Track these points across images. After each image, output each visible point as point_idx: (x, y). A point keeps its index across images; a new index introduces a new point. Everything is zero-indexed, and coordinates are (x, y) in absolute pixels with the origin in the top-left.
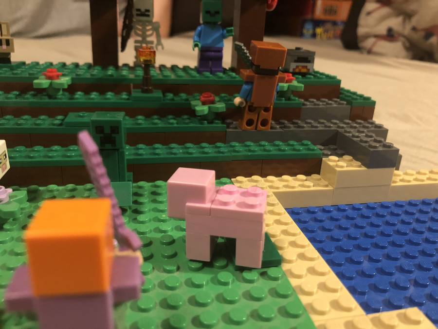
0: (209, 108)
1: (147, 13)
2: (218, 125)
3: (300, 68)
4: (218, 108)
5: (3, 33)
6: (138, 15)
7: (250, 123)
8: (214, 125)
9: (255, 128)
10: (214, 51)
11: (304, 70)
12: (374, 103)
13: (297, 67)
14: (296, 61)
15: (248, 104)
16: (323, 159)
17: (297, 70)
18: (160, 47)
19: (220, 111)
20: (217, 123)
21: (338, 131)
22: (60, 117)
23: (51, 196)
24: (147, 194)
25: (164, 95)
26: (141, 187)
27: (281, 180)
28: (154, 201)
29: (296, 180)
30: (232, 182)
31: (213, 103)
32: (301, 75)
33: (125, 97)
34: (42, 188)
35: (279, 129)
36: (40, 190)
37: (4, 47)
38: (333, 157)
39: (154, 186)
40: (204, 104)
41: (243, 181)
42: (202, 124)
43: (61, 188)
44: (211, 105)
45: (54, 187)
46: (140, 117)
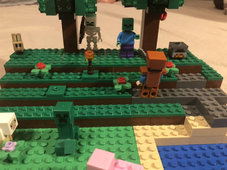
0: (122, 86)
1: (92, 24)
2: (127, 95)
3: (179, 55)
4: (127, 87)
5: (18, 40)
6: (87, 25)
7: (145, 94)
8: (125, 95)
9: (148, 96)
10: (129, 46)
11: (181, 56)
12: (222, 78)
13: (177, 55)
14: (176, 52)
15: (144, 85)
16: (186, 117)
17: (177, 57)
18: (100, 40)
19: (128, 88)
20: (127, 94)
21: (197, 98)
22: (45, 89)
23: (39, 137)
24: (86, 137)
25: (99, 74)
26: (84, 132)
27: (161, 128)
28: (89, 143)
29: (169, 128)
30: (133, 129)
31: (125, 83)
32: (180, 59)
33: (79, 77)
34: (35, 130)
35: (162, 97)
36: (34, 131)
37: (19, 48)
38: (192, 118)
39: (91, 131)
40: (120, 84)
41: (139, 130)
42: (118, 94)
43: (44, 130)
44: (124, 85)
45: (41, 130)
46: (86, 88)
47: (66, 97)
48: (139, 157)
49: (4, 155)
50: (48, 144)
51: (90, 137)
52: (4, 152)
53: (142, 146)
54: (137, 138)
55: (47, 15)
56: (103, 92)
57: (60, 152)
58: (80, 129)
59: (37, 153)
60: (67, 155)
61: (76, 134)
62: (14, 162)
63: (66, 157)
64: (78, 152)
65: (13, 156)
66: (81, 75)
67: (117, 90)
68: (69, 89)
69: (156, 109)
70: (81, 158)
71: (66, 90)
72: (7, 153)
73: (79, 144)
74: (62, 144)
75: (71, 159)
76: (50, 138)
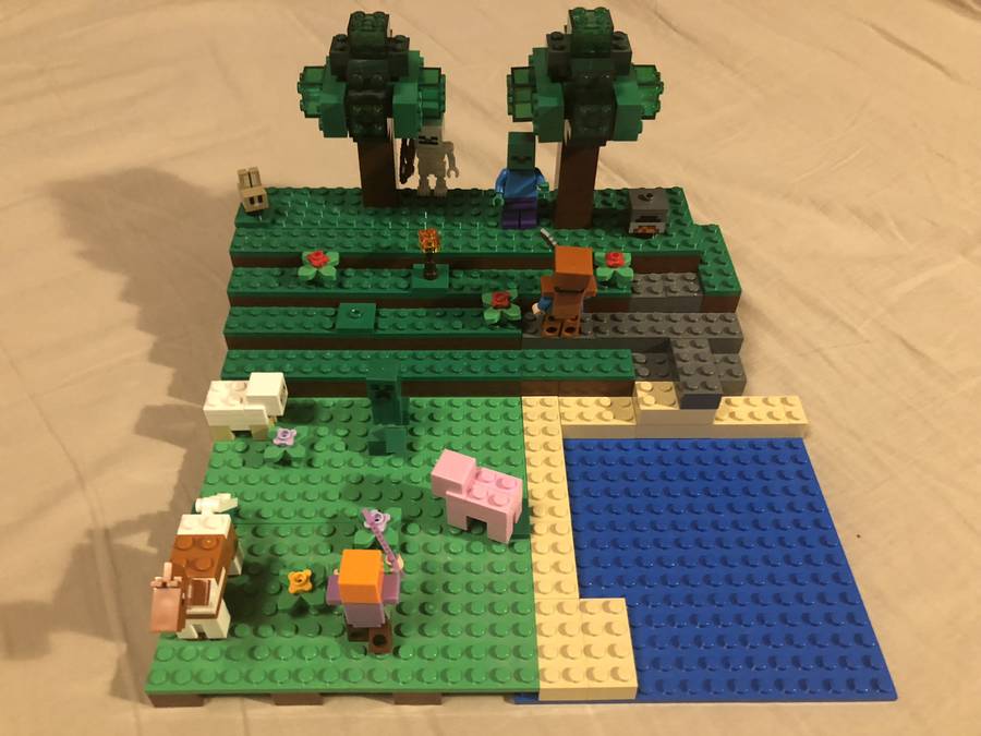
0: (502, 313)
1: (433, 141)
2: (512, 331)
3: (644, 228)
4: (511, 316)
5: (254, 184)
6: (421, 142)
7: (551, 330)
8: (509, 331)
9: (558, 335)
10: (524, 202)
12: (739, 292)
13: (640, 227)
14: (637, 221)
16: (637, 382)
17: (640, 231)
18: (453, 173)
19: (514, 319)
20: (512, 329)
21: (669, 339)
22: (330, 311)
23: (329, 417)
24: (424, 419)
25: (451, 275)
26: (419, 407)
27: (579, 403)
28: (430, 431)
29: (598, 403)
30: (521, 403)
31: (508, 307)
32: (645, 236)
33: (403, 283)
34: (317, 400)
35: (590, 335)
36: (315, 403)
37: (257, 204)
38: (647, 385)
39: (432, 404)
40: (496, 308)
41: (533, 404)
42: (492, 329)
43: (336, 400)
44: (505, 311)
45: (329, 401)
46: (421, 311)
47: (380, 332)
48: (525, 461)
49: (276, 454)
50: (349, 431)
51: (431, 417)
52: (276, 448)
53: (534, 440)
54: (526, 424)
55: (325, 136)
56: (458, 324)
57: (377, 449)
58: (411, 399)
59: (332, 448)
60: (389, 454)
61: (406, 413)
62: (295, 464)
63: (388, 457)
64: (411, 447)
65: (293, 454)
66: (408, 277)
67: (488, 323)
68: (384, 312)
69: (570, 365)
70: (417, 460)
71: (377, 314)
72: (283, 449)
73: (411, 432)
74: (379, 434)
75: (399, 462)
76: (351, 418)
